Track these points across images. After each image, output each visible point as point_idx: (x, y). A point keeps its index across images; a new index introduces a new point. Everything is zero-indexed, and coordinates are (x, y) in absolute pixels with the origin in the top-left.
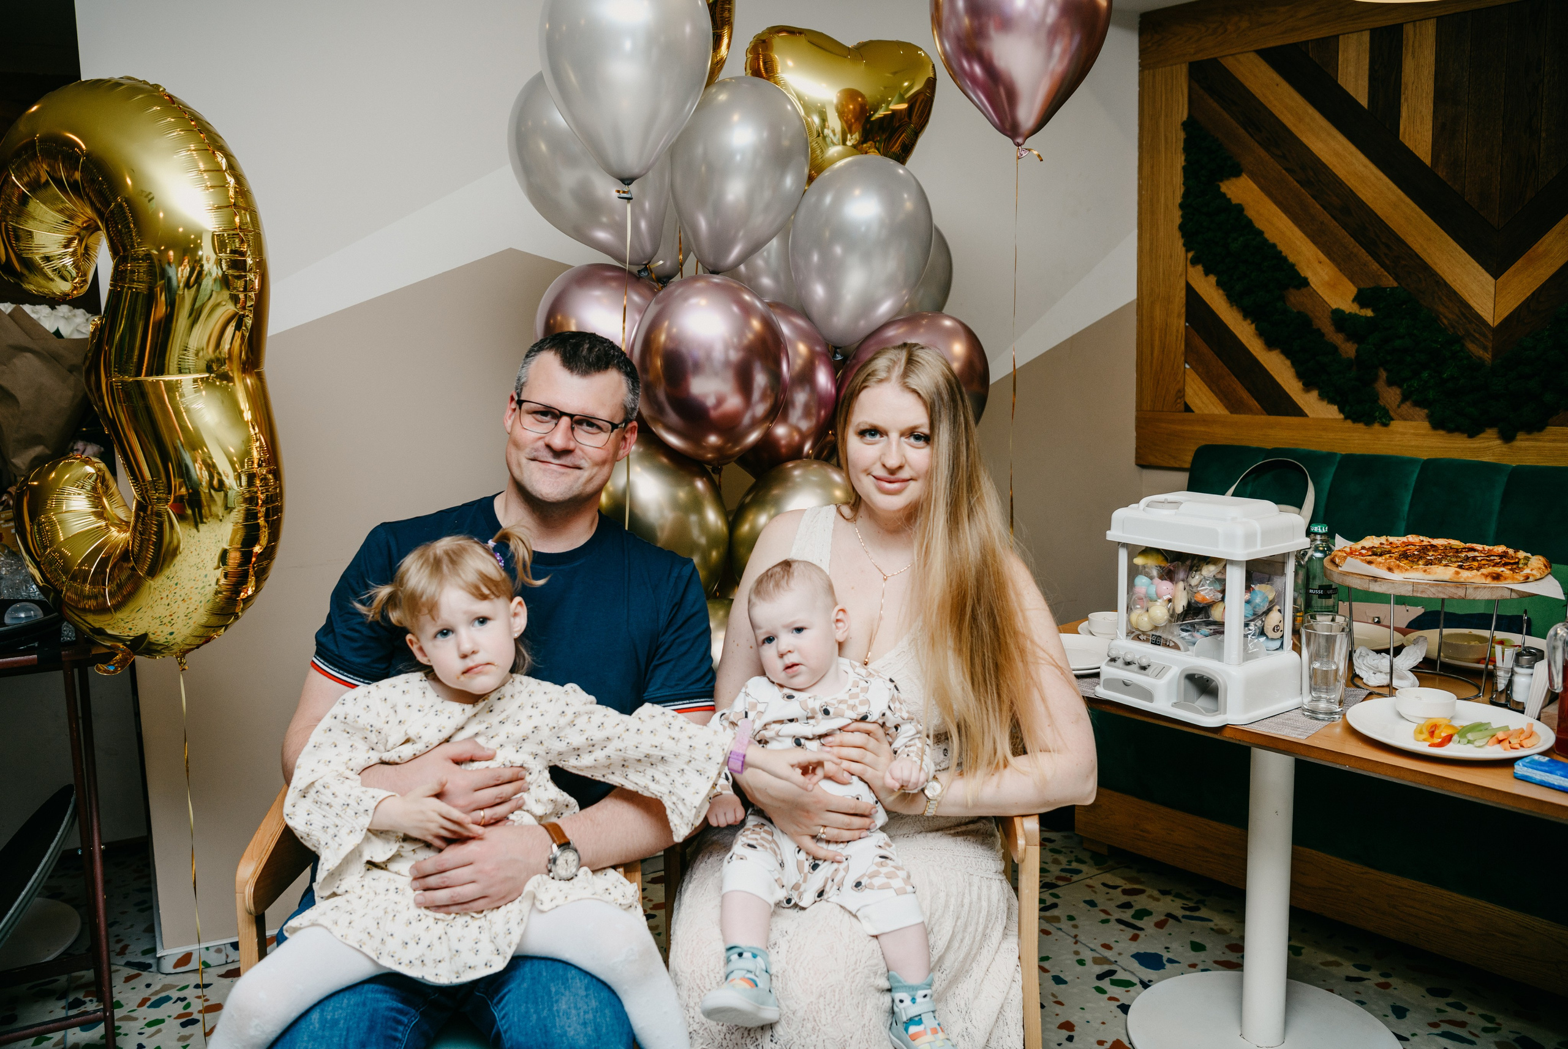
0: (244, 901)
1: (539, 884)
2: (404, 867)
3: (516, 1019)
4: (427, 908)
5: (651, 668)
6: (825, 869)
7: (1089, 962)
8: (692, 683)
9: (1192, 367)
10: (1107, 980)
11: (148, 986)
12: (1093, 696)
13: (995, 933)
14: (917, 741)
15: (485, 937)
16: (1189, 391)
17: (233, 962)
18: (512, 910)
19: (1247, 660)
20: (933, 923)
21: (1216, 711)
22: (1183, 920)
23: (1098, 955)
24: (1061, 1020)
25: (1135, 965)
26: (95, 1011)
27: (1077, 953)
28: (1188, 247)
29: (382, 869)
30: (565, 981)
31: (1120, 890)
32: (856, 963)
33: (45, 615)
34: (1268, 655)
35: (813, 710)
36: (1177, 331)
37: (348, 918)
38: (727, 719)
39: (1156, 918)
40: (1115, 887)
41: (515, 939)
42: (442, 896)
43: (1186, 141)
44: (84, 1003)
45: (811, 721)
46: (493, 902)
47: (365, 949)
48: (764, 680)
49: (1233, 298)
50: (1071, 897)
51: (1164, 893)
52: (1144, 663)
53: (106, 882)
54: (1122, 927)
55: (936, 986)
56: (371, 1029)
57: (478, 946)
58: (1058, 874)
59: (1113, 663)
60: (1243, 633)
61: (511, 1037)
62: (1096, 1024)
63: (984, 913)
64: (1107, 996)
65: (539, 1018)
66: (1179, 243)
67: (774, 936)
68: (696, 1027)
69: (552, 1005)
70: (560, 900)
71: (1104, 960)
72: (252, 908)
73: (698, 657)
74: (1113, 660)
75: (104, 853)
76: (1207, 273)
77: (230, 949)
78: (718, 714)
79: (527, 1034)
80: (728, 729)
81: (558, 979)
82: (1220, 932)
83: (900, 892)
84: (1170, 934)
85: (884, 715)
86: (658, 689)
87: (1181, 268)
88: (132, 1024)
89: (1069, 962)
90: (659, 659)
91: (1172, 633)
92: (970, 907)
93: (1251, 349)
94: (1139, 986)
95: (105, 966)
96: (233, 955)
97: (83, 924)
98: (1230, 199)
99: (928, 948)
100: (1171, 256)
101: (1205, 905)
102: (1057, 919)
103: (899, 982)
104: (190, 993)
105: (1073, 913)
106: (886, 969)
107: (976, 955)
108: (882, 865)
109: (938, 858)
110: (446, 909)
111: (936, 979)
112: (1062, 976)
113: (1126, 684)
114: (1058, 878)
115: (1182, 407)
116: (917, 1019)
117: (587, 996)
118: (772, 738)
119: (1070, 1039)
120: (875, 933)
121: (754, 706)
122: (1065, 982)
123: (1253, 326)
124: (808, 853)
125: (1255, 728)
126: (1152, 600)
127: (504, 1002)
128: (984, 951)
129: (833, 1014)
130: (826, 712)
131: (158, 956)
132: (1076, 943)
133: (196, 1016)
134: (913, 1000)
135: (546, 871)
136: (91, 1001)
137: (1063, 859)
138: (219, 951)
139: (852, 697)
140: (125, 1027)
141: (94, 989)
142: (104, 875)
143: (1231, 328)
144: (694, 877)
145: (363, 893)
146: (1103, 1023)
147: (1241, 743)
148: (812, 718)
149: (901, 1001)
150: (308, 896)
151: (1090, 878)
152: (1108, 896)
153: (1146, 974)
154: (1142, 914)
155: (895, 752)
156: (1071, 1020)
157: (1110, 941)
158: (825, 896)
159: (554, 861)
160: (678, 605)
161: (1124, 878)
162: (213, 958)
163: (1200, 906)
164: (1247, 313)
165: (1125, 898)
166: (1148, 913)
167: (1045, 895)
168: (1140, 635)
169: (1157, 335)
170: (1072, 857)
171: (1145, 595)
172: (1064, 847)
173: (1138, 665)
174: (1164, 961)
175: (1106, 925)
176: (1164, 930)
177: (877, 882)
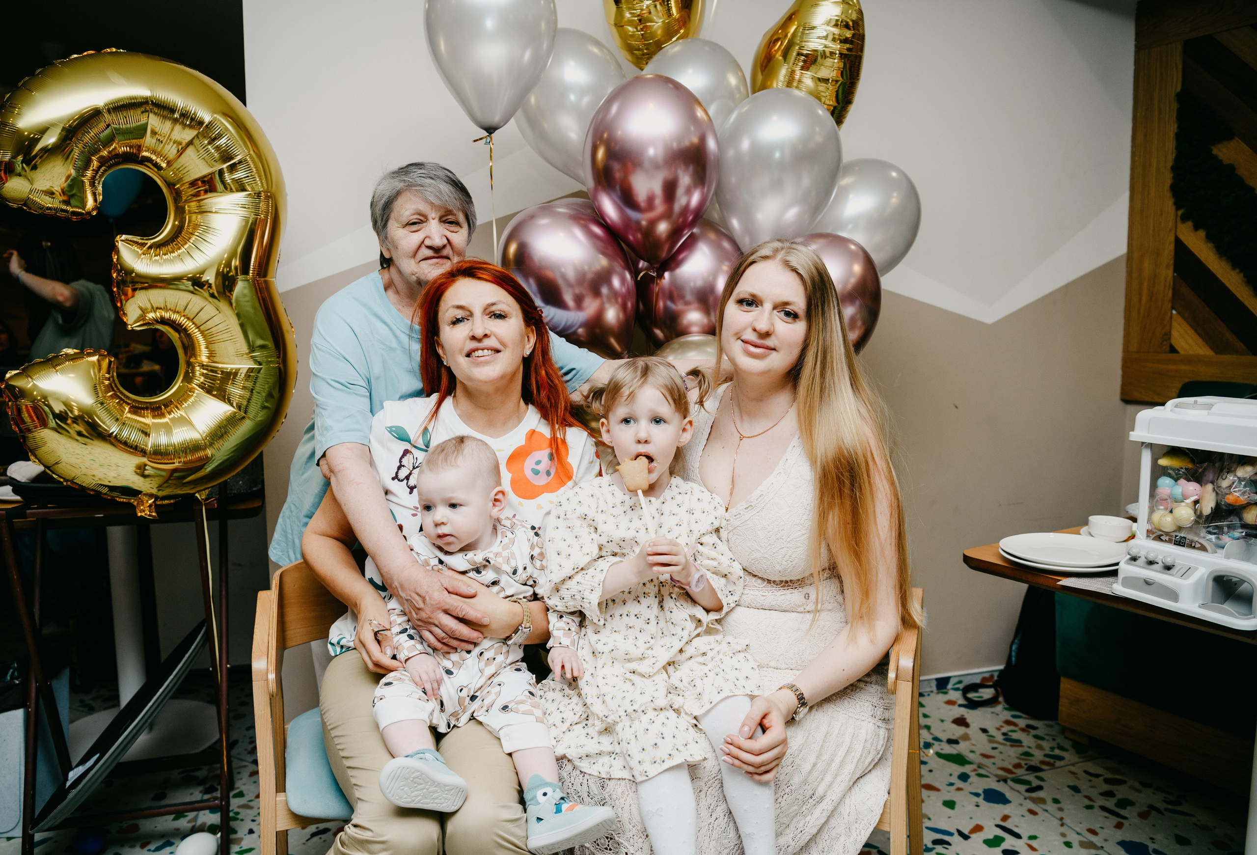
7: (1075, 844)
9: (1179, 313)
12: (1109, 593)
16: (1175, 334)
21: (1250, 615)
22: (1165, 813)
23: (1084, 840)
25: (1121, 852)
27: (1063, 835)
28: (1178, 205)
31: (1101, 778)
36: (1166, 281)
39: (1138, 808)
40: (1097, 776)
43: (1179, 110)
49: (1223, 250)
50: (1055, 781)
51: (1145, 785)
52: (1169, 561)
54: (1107, 814)
58: (1042, 758)
59: (1133, 561)
66: (1169, 203)
71: (1091, 844)
74: (1134, 559)
76: (1196, 228)
84: (1154, 826)
87: (1171, 224)
89: (1057, 843)
91: (1198, 535)
93: (1238, 296)
98: (1221, 160)
100: (1161, 214)
101: (1186, 800)
102: (1042, 801)
105: (1058, 797)
113: (1148, 583)
114: (1042, 762)
115: (1168, 349)
123: (1242, 275)
126: (1178, 501)
132: (1062, 825)
137: (1044, 744)
143: (1219, 276)
151: (1073, 765)
152: (1091, 784)
154: (1124, 803)
157: (1096, 827)
161: (1105, 768)
163: (1181, 800)
164: (1236, 263)
165: (1106, 787)
166: (1131, 803)
167: (1030, 777)
168: (1162, 535)
169: (1145, 284)
170: (1054, 744)
171: (1169, 496)
172: (1046, 735)
173: (1161, 564)
174: (1151, 853)
175: (1090, 811)
176: (1147, 822)
177: (522, 707)
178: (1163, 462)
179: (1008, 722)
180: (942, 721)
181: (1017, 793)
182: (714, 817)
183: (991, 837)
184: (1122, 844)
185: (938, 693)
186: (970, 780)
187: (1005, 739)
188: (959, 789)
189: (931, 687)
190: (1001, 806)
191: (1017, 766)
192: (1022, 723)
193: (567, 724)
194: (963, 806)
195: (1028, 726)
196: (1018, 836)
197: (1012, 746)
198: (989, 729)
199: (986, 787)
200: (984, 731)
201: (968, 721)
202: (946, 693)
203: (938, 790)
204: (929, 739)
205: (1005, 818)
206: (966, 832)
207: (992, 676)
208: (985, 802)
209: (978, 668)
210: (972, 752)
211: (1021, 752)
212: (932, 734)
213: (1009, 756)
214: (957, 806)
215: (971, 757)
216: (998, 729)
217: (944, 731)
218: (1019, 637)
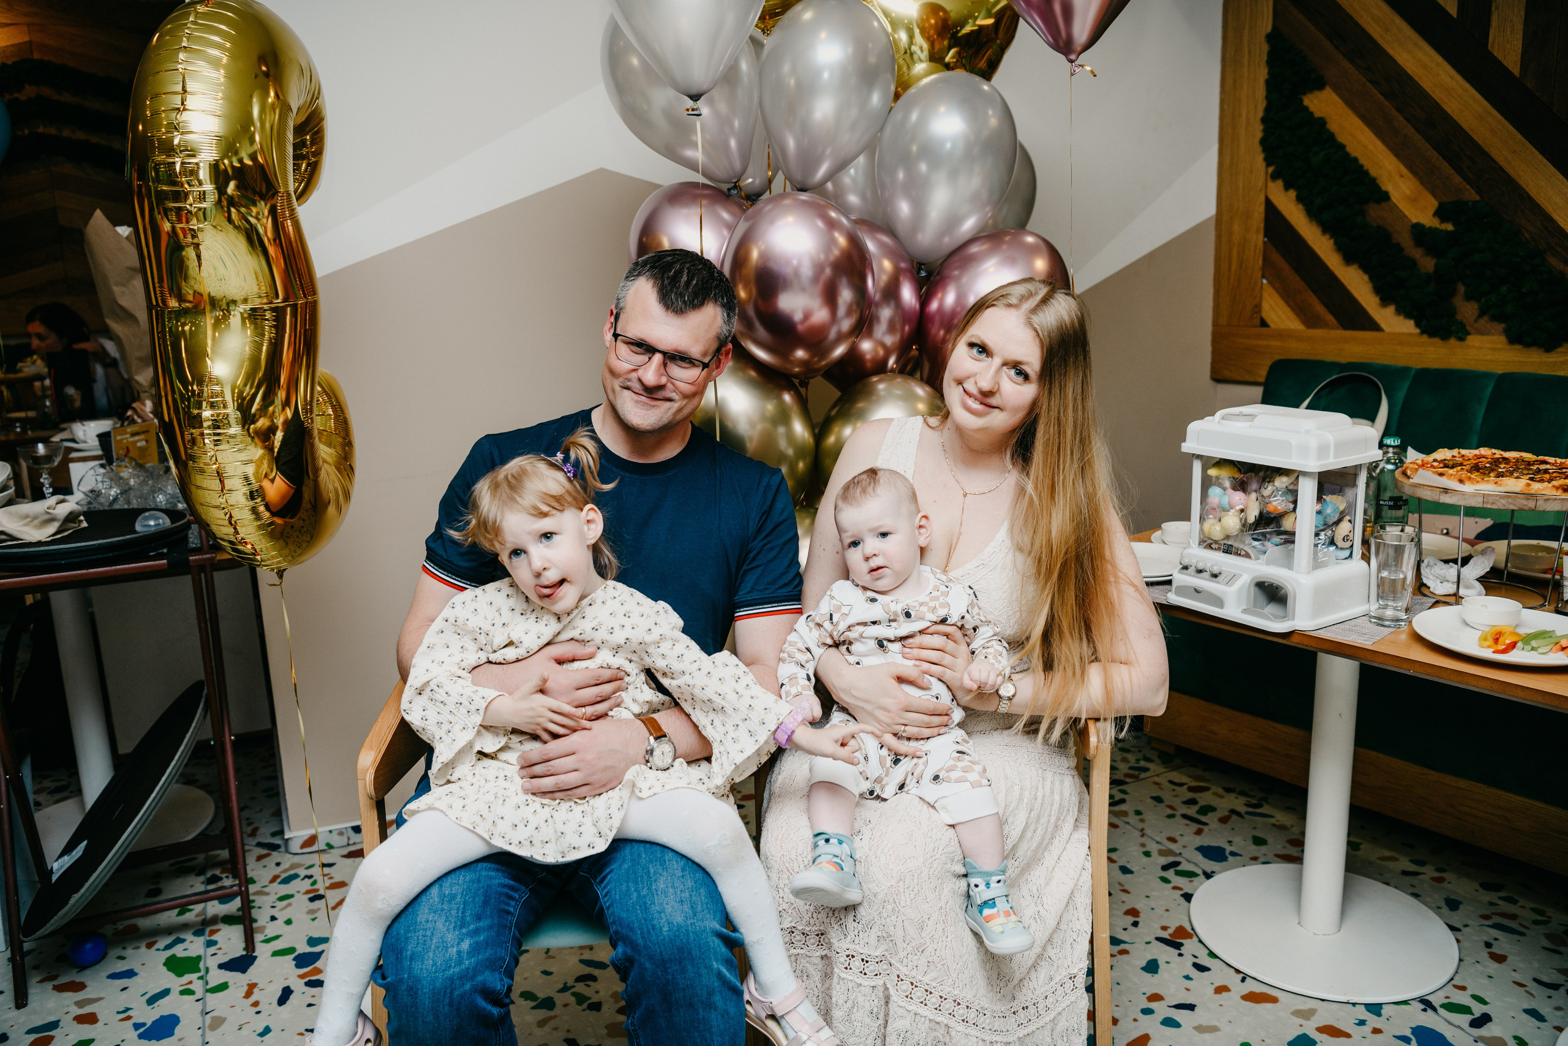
0: (365, 787)
1: (638, 773)
2: (512, 757)
3: (617, 897)
4: (534, 794)
5: (741, 572)
6: (906, 765)
7: (1155, 854)
8: (781, 587)
9: (1269, 282)
10: (1172, 871)
11: (278, 864)
12: (1165, 602)
13: (1066, 825)
14: (994, 643)
15: (588, 821)
16: (1266, 306)
17: (354, 844)
18: (613, 797)
19: (1316, 568)
20: (1007, 814)
21: (1284, 617)
22: (1247, 816)
23: (1163, 848)
24: (1128, 907)
25: (1199, 857)
26: (232, 886)
27: (1143, 845)
28: (1269, 162)
29: (492, 758)
30: (663, 863)
31: (1185, 787)
32: (934, 850)
33: (173, 522)
34: (1337, 563)
35: (895, 613)
36: (1256, 246)
37: (462, 802)
38: (813, 620)
39: (1220, 814)
40: (1181, 785)
41: (616, 823)
42: (547, 783)
43: (1269, 53)
44: (221, 879)
45: (893, 624)
46: (595, 789)
47: (478, 830)
48: (849, 583)
49: (1313, 213)
50: (1138, 794)
51: (1228, 790)
52: (1216, 571)
53: (237, 770)
54: (1188, 822)
55: (1009, 872)
56: (486, 903)
57: (582, 829)
58: (1126, 771)
59: (1185, 571)
60: (1313, 542)
61: (613, 913)
62: (1160, 911)
63: (1056, 806)
64: (1171, 885)
65: (639, 896)
66: (1259, 158)
67: (858, 825)
68: (785, 906)
69: (651, 884)
70: (657, 788)
71: (1170, 853)
72: (373, 794)
73: (786, 562)
74: (1185, 568)
75: (233, 743)
76: (1287, 188)
77: (351, 833)
78: (805, 616)
79: (628, 910)
80: (814, 630)
81: (656, 860)
82: (1282, 828)
83: (975, 785)
84: (1233, 829)
85: (963, 617)
86: (748, 593)
87: (1261, 183)
88: (265, 898)
89: (1135, 853)
90: (748, 565)
91: (1244, 542)
92: (1043, 800)
93: (1329, 265)
94: (1202, 877)
95: (239, 845)
96: (355, 838)
97: (217, 808)
98: (1312, 113)
99: (1003, 837)
101: (1267, 802)
102: (1125, 814)
103: (975, 868)
104: (316, 872)
105: (1140, 808)
106: (962, 856)
107: (1047, 845)
108: (959, 759)
109: (1013, 754)
110: (551, 795)
111: (1010, 866)
112: (1128, 866)
113: (1197, 591)
114: (1127, 775)
115: (1258, 322)
116: (990, 902)
117: (683, 877)
118: (856, 639)
119: (1135, 924)
120: (952, 823)
121: (839, 608)
122: (1131, 872)
123: (1332, 241)
124: (889, 750)
125: (1323, 634)
126: (1225, 510)
127: (606, 881)
128: (1056, 842)
129: (912, 896)
130: (908, 615)
131: (286, 837)
132: (1143, 836)
133: (321, 892)
134: (988, 885)
135: (644, 761)
136: (227, 877)
137: (1129, 756)
138: (341, 833)
139: (932, 599)
140: (258, 900)
141: (229, 866)
142: (235, 763)
143: (1310, 243)
144: (783, 768)
145: (474, 781)
146: (1167, 910)
147: (1308, 648)
148: (894, 620)
149: (976, 886)
150: (424, 783)
151: (1158, 775)
152: (1175, 793)
153: (1209, 865)
154: (1206, 810)
155: (973, 653)
156: (1138, 907)
157: (1176, 835)
158: (906, 789)
159: (650, 752)
160: (767, 513)
161: (1189, 776)
162: (336, 840)
163: (1264, 803)
164: (1327, 228)
165: (1190, 795)
166: (1212, 810)
168: (1212, 544)
169: (1235, 250)
170: (1140, 756)
171: (1218, 506)
172: (1133, 747)
173: (1209, 573)
174: (1227, 855)
175: (1171, 820)
176: (1227, 826)
178: (1212, 472)
184: (1202, 850)
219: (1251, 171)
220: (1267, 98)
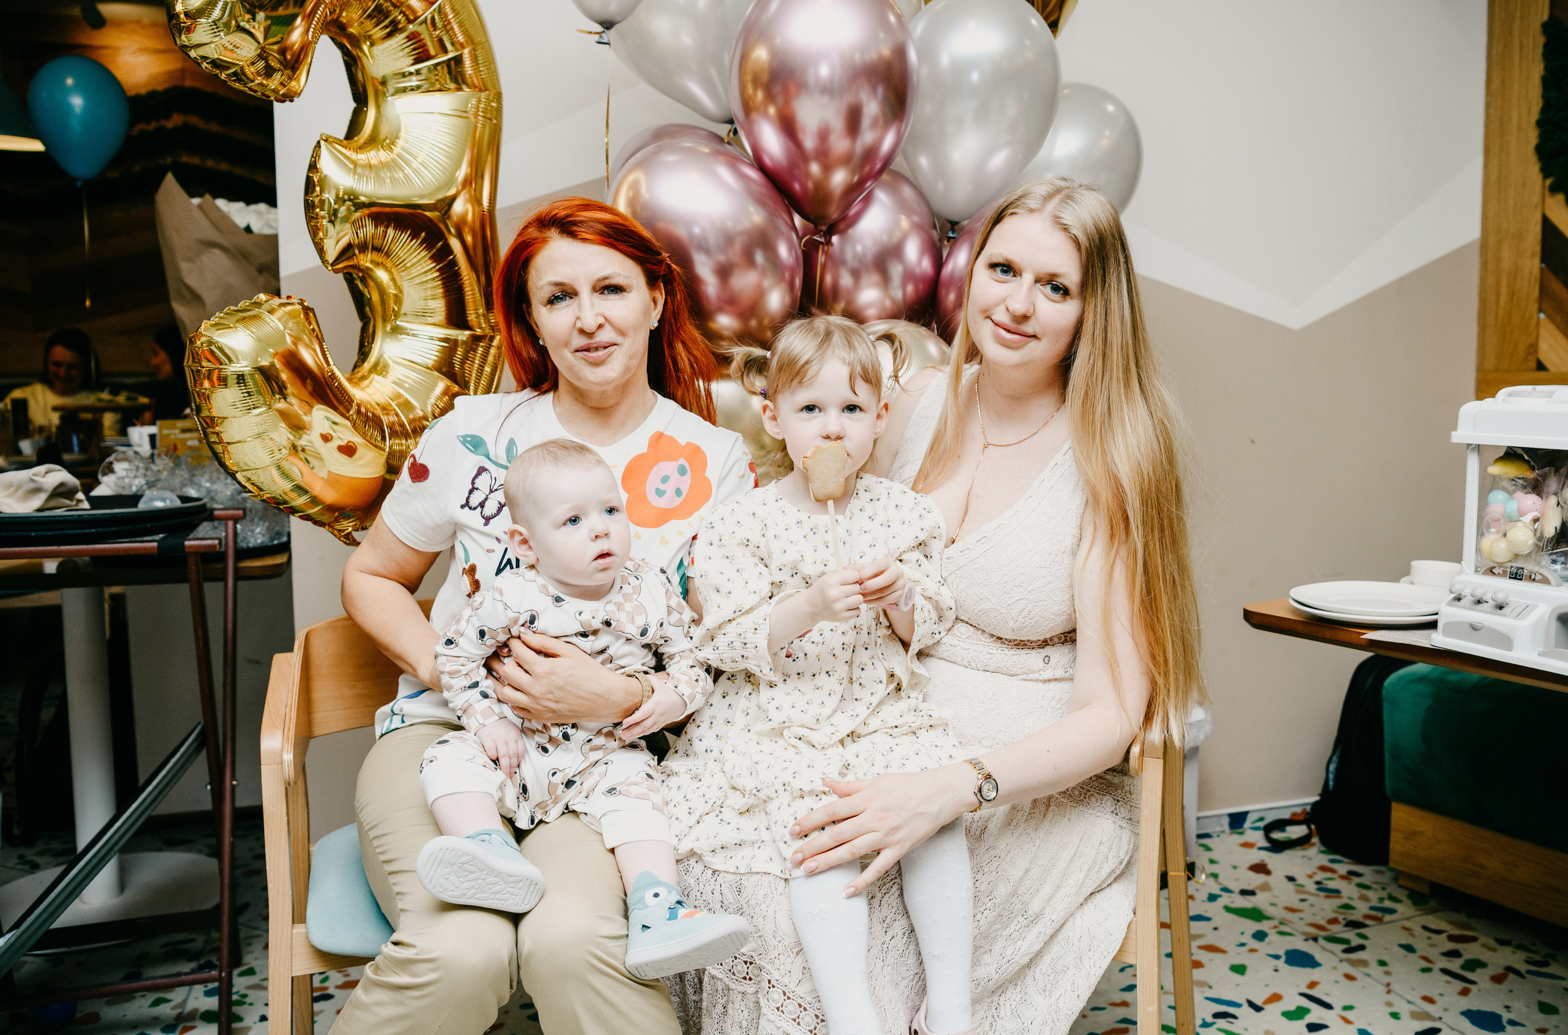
7: (1405, 1014)
9: (1549, 317)
16: (1544, 346)
22: (1526, 975)
23: (1417, 1009)
25: (1466, 1022)
27: (1389, 1004)
28: (1546, 172)
31: (1445, 935)
36: (1530, 273)
39: (1491, 971)
40: (1439, 932)
43: (1546, 46)
50: (1382, 938)
51: (1502, 942)
52: (1501, 597)
54: (1449, 978)
58: (1366, 911)
59: (1457, 603)
66: (1534, 169)
71: (1426, 1014)
74: (1458, 598)
84: (1511, 991)
87: (1536, 198)
89: (1379, 1013)
91: (1539, 564)
101: (1555, 961)
102: (1364, 963)
105: (1385, 958)
113: (1474, 628)
114: (1367, 917)
115: (1533, 365)
126: (1513, 520)
132: (1389, 992)
137: (1370, 894)
151: (1407, 918)
152: (1430, 942)
154: (1473, 965)
157: (1433, 994)
161: (1451, 923)
163: (1549, 960)
166: (1482, 965)
167: (1351, 936)
168: (1494, 567)
169: (1505, 278)
170: (1384, 894)
171: (1502, 515)
172: (1376, 883)
173: (1491, 603)
174: (1505, 1023)
175: (1427, 975)
176: (1502, 986)
177: (634, 790)
178: (1495, 470)
179: (1323, 869)
180: (1235, 867)
181: (1330, 955)
182: (889, 935)
183: (1292, 1008)
184: (1469, 1014)
185: (1231, 833)
186: (1267, 940)
187: (1320, 889)
188: (1252, 950)
189: (1221, 825)
190: (1308, 970)
191: (1333, 921)
192: (1343, 868)
193: (695, 817)
194: (1257, 971)
195: (1352, 873)
196: (1328, 1006)
197: (1327, 897)
198: (1296, 877)
199: (1290, 947)
200: (1291, 879)
201: (1270, 867)
202: (1242, 833)
203: (1224, 952)
204: (1216, 890)
205: (1313, 985)
206: (1259, 1002)
207: (1304, 811)
208: (1287, 967)
209: (1286, 799)
210: (1273, 904)
211: (1339, 905)
212: (1220, 884)
213: (1323, 909)
214: (1248, 972)
215: (1270, 911)
216: (1310, 877)
217: (1237, 880)
218: (1338, 752)
219: (1524, 185)
220: (1543, 97)
